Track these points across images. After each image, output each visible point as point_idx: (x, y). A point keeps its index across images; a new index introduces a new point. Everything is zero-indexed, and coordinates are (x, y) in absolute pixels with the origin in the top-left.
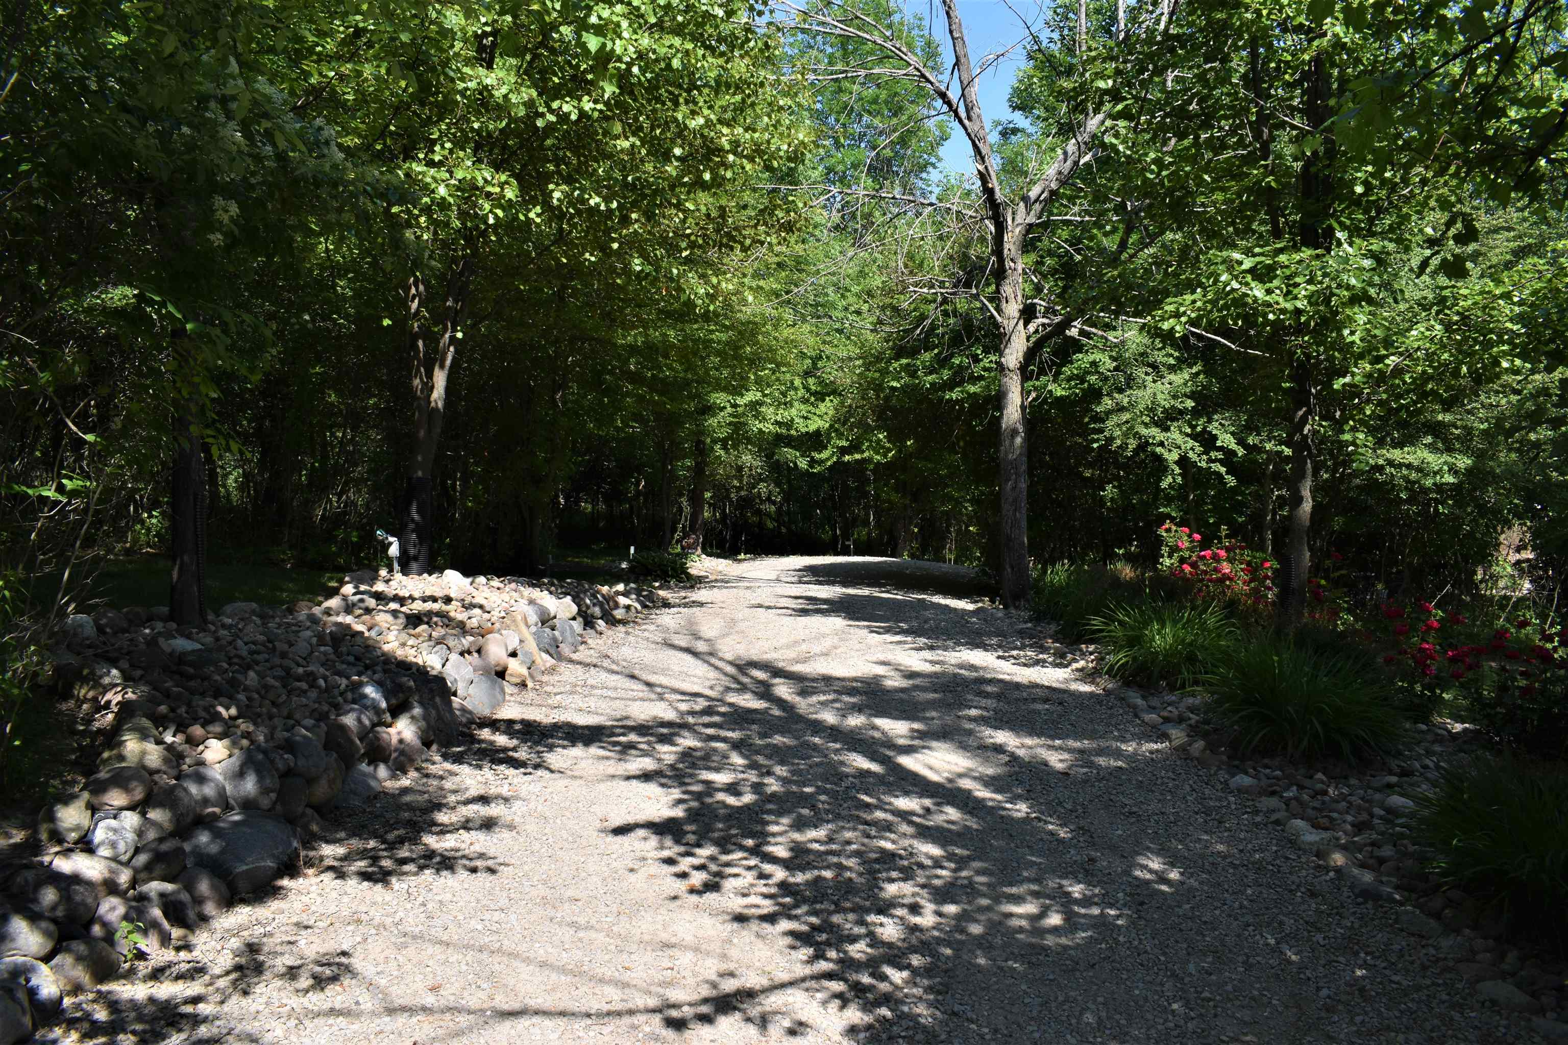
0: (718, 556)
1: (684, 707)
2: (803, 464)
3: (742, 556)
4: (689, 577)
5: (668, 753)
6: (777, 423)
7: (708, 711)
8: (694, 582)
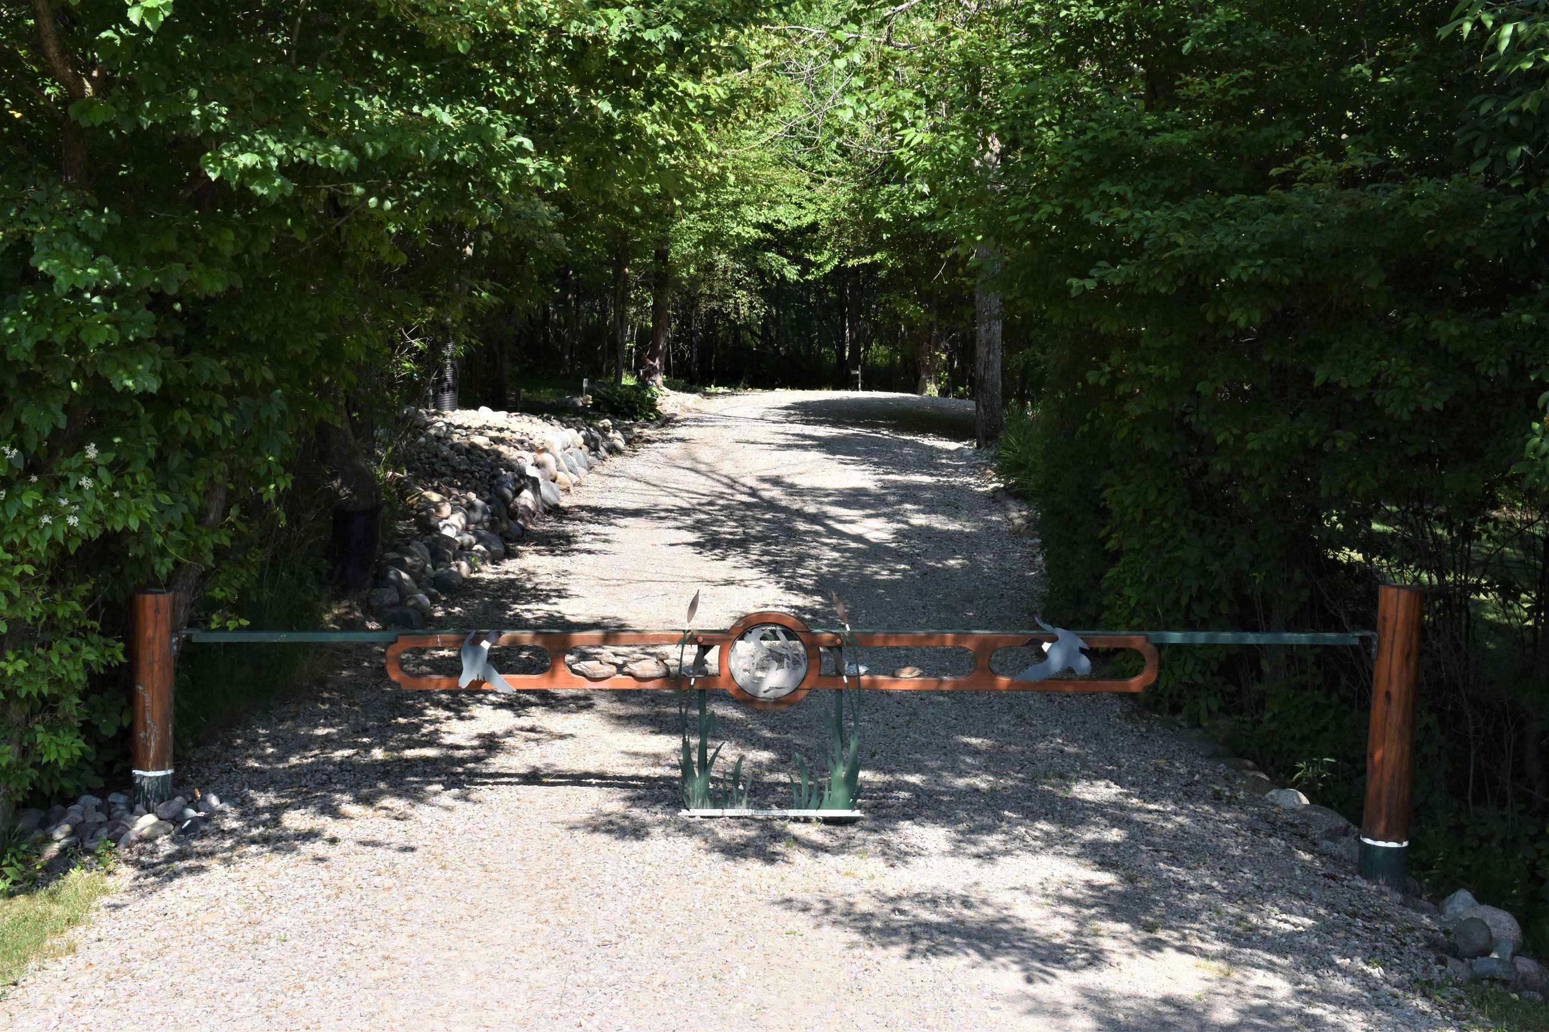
0: (684, 390)
1: (695, 501)
2: (792, 273)
3: (713, 389)
4: (659, 415)
5: (689, 521)
6: (758, 225)
7: (711, 503)
8: (667, 421)
